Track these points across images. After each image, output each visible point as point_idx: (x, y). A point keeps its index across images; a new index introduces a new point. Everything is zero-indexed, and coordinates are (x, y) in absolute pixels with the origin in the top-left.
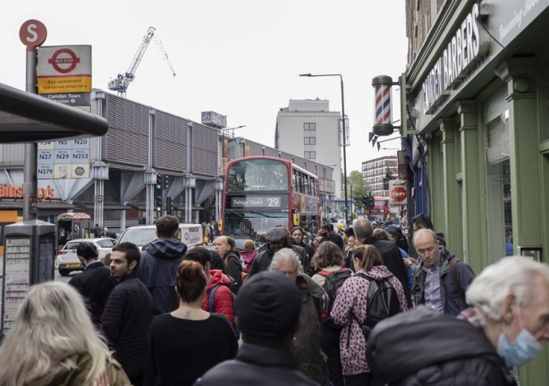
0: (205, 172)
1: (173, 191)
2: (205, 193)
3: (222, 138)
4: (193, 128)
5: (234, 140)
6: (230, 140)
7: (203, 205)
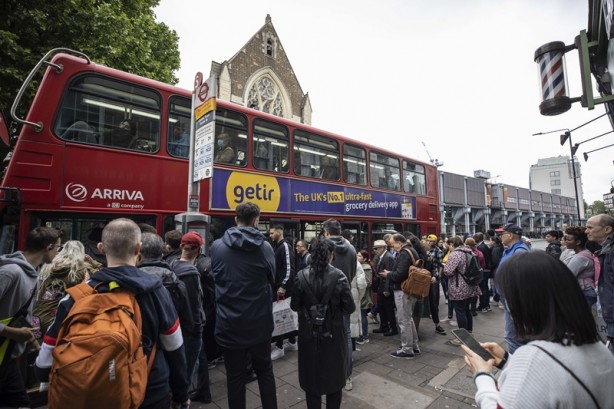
0: (477, 204)
1: (456, 216)
2: (479, 216)
3: (487, 184)
4: (468, 180)
5: (496, 185)
6: (493, 186)
7: (477, 222)
